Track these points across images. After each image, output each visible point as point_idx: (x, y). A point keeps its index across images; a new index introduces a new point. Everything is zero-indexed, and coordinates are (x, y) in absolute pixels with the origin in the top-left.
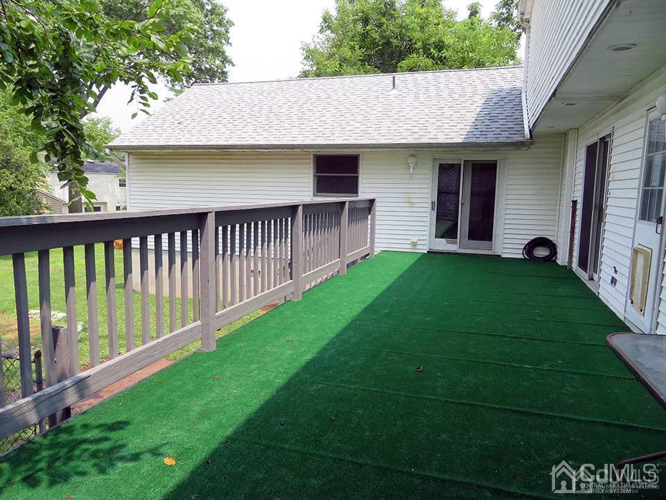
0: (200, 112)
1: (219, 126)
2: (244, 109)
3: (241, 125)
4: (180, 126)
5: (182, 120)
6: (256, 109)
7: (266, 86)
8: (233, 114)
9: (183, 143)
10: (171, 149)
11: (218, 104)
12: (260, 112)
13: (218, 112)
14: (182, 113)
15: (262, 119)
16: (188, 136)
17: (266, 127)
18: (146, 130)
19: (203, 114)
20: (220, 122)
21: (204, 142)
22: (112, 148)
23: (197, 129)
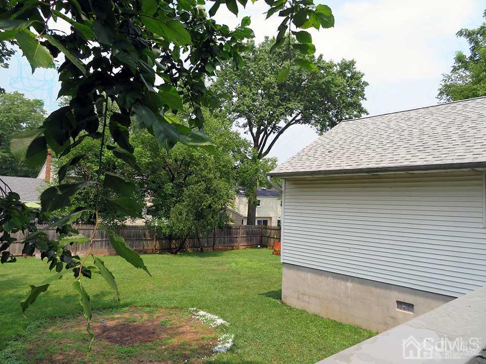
0: (348, 141)
1: (368, 151)
2: (392, 135)
3: (391, 149)
4: (330, 154)
5: (331, 149)
6: (406, 133)
7: (413, 114)
8: (381, 140)
9: (333, 168)
10: (322, 174)
11: (364, 134)
12: (411, 134)
13: (366, 139)
14: (332, 143)
15: (415, 141)
16: (338, 162)
17: (421, 148)
18: (300, 160)
19: (351, 143)
20: (369, 148)
21: (354, 166)
22: (272, 176)
23: (346, 155)
